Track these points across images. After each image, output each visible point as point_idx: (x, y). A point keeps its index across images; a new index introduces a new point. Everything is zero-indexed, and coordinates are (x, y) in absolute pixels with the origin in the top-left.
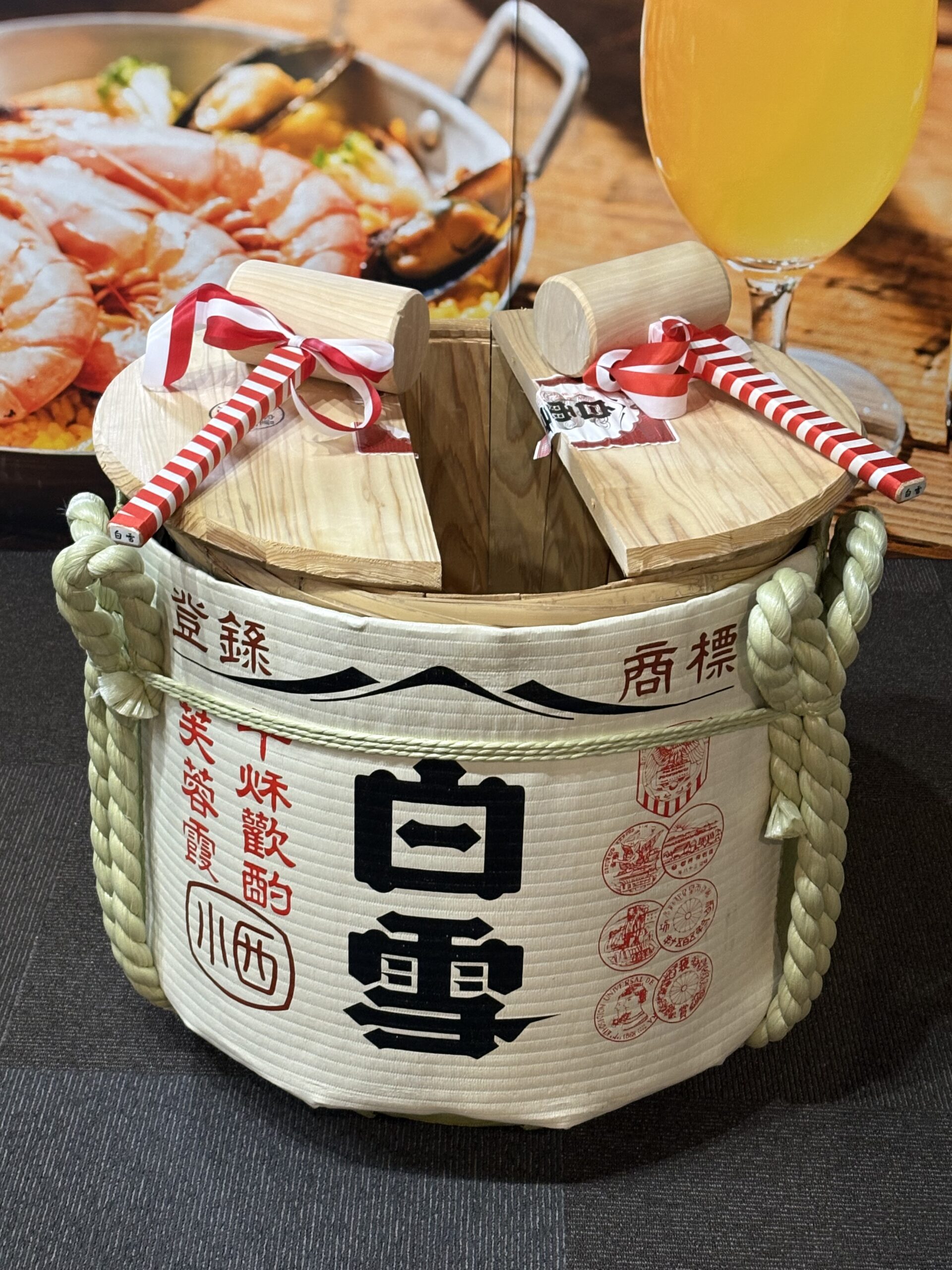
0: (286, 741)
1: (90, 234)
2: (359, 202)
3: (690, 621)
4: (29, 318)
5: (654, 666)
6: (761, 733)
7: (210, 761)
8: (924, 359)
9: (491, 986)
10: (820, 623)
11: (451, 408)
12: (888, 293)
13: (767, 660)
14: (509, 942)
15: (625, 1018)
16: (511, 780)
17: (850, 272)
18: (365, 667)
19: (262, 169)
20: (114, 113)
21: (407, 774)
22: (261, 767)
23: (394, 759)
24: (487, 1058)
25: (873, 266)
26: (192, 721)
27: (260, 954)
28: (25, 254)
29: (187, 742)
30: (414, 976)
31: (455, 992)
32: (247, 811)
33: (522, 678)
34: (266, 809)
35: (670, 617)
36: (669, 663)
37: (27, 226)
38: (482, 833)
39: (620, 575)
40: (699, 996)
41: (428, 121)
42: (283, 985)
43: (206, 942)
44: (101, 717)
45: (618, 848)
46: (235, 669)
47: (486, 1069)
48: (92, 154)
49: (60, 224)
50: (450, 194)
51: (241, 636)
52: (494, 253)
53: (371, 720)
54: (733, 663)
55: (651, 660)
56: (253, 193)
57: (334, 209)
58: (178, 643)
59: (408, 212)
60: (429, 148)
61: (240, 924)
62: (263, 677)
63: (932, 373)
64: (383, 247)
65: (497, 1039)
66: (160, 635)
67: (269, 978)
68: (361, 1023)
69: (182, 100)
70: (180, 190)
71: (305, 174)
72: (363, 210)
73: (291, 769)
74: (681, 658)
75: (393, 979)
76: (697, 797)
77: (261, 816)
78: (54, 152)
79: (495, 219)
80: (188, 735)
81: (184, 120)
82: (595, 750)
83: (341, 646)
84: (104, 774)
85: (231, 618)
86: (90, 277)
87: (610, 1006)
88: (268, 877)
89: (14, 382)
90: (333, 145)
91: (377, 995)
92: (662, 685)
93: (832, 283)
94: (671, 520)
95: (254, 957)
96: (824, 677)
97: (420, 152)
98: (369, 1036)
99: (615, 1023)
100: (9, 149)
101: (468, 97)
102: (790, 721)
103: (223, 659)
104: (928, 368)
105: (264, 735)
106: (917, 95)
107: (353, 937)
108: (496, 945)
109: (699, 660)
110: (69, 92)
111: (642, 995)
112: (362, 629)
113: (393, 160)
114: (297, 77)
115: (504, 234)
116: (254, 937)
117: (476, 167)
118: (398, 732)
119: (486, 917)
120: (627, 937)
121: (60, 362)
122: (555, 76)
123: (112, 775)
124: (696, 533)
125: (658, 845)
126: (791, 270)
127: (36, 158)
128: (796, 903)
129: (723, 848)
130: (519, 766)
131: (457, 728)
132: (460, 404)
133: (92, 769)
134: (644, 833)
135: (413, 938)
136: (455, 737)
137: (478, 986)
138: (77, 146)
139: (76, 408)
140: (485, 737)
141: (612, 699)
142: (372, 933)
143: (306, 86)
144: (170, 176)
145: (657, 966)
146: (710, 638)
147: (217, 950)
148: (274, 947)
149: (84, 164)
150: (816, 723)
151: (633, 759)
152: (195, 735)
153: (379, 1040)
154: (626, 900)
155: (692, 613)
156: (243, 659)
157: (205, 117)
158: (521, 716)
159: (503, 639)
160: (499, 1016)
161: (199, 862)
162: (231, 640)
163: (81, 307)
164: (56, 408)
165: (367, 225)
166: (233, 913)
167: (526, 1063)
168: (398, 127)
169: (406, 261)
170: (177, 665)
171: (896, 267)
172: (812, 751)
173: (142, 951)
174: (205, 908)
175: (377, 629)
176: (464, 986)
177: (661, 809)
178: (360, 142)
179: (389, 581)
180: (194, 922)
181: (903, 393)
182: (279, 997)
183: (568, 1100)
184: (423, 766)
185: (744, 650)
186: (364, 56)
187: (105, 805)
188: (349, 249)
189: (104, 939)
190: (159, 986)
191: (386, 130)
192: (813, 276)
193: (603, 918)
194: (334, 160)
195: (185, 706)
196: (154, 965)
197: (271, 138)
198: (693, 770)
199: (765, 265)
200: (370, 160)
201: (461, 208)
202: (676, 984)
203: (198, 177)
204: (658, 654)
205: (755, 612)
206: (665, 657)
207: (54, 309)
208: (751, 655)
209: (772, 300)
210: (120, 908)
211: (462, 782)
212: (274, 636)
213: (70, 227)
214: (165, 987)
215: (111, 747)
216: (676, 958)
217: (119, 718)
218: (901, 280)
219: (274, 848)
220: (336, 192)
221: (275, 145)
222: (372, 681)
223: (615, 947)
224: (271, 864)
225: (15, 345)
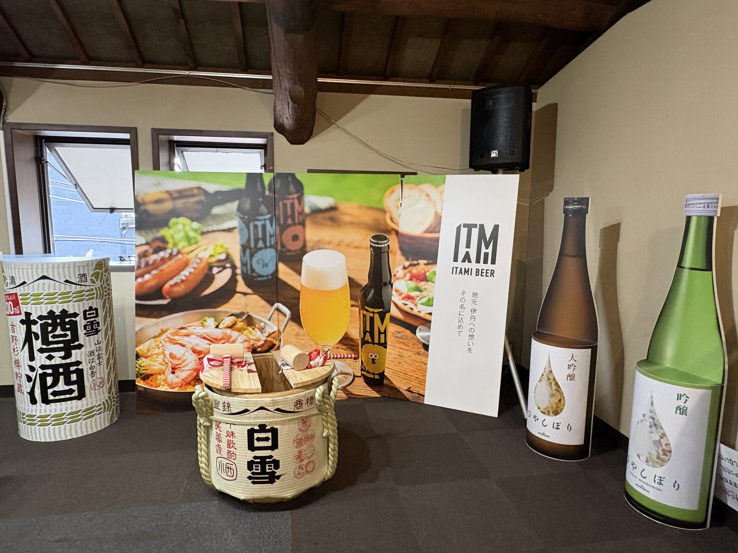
0: (234, 424)
1: (198, 349)
2: (250, 339)
3: (305, 396)
4: (186, 365)
5: (299, 404)
6: (320, 417)
7: (221, 431)
8: (355, 361)
9: (274, 469)
10: (328, 395)
11: (266, 369)
12: (348, 349)
13: (319, 401)
14: (277, 459)
15: (299, 474)
16: (275, 427)
17: (340, 346)
18: (248, 408)
19: (232, 335)
20: (204, 327)
21: (257, 428)
22: (230, 430)
23: (254, 425)
24: (274, 484)
25: (345, 345)
26: (217, 424)
27: (231, 469)
28: (186, 354)
29: (216, 429)
30: (259, 468)
31: (267, 471)
32: (228, 440)
33: (276, 407)
34: (231, 439)
35: (302, 394)
36: (302, 403)
37: (186, 348)
38: (271, 438)
39: (292, 388)
40: (313, 469)
41: (262, 324)
42: (235, 474)
43: (220, 469)
44: (200, 427)
45: (296, 439)
46: (225, 412)
47: (274, 486)
48: (199, 334)
49: (193, 347)
50: (267, 337)
51: (226, 406)
52: (276, 347)
53: (250, 418)
54: (314, 403)
55: (299, 403)
56: (230, 339)
57: (245, 341)
58: (215, 409)
59: (258, 340)
60: (263, 329)
61: (227, 463)
62: (230, 413)
63: (357, 363)
64: (255, 347)
65: (276, 480)
66: (212, 409)
67: (232, 473)
68: (250, 480)
69: (217, 324)
70: (216, 339)
71: (240, 335)
72: (251, 341)
73: (236, 430)
74: (304, 402)
75: (256, 470)
76: (310, 429)
77: (230, 440)
78: (192, 334)
79: (276, 341)
80: (216, 427)
81: (217, 327)
82: (290, 420)
83: (244, 405)
84: (201, 439)
85: (224, 402)
86: (199, 357)
87: (296, 471)
88: (232, 453)
89: (183, 378)
90: (245, 330)
91: (253, 473)
92: (301, 407)
93: (337, 348)
94: (301, 379)
95: (229, 469)
96: (330, 405)
97: (261, 330)
98: (252, 482)
99: (298, 474)
100: (184, 334)
101: (269, 320)
102: (325, 414)
103: (223, 411)
104: (356, 362)
105: (231, 424)
106: (349, 315)
107: (248, 462)
108: (274, 460)
109: (307, 402)
110: (195, 323)
111: (302, 469)
112: (247, 401)
113: (256, 331)
114: (238, 318)
115: (277, 343)
116: (230, 465)
117: (271, 332)
118: (255, 420)
119: (272, 454)
120: (299, 456)
121: (192, 373)
122: (285, 315)
123: (202, 438)
124: (305, 380)
125: (303, 438)
126: (330, 346)
127: (189, 336)
128: (330, 449)
129: (315, 439)
130: (277, 424)
131: (265, 418)
132: (267, 369)
133: (198, 438)
134: (300, 437)
135: (259, 460)
136: (265, 420)
137: (271, 469)
138: (197, 333)
139: (195, 382)
140: (270, 419)
141: (292, 410)
142: (252, 461)
143: (240, 319)
144: (214, 337)
145: (305, 462)
146: (309, 398)
147: (223, 470)
148: (233, 467)
149: (198, 336)
150: (330, 414)
151: (297, 422)
152: (218, 427)
153: (254, 483)
154: (298, 449)
155: (305, 394)
156: (227, 410)
157: (221, 326)
158: (276, 414)
159: (273, 400)
160: (276, 475)
161: (219, 453)
162: (224, 407)
163: (197, 362)
164: (191, 383)
165: (252, 343)
166: (225, 461)
167: (281, 484)
168: (257, 326)
169: (259, 349)
170: (214, 414)
171: (348, 345)
172: (330, 420)
173: (207, 474)
174: (220, 462)
175: (250, 401)
176: (269, 469)
177: (303, 431)
178: (250, 329)
179: (252, 392)
180: (218, 466)
181: (352, 367)
182: (234, 477)
183: (290, 491)
184: (260, 426)
185: (315, 400)
186: (250, 314)
187: (201, 445)
188: (249, 348)
189: (200, 474)
190: (211, 482)
191: (255, 326)
192: (334, 347)
193: (294, 453)
194: (245, 332)
195: (216, 421)
196: (210, 478)
197: (233, 329)
198: (308, 424)
199: (325, 346)
200: (252, 332)
201: (269, 339)
202: (308, 466)
203: (220, 337)
204: (300, 402)
205: (316, 393)
206: (301, 402)
207: (191, 363)
208: (316, 401)
209: (327, 352)
210: (204, 466)
211: (267, 428)
212: (232, 405)
213: (195, 348)
214: (212, 482)
215: (202, 433)
216: (308, 461)
217: (204, 426)
218: (349, 347)
219: (233, 446)
220: (246, 338)
221: (234, 330)
222: (250, 411)
223: (296, 459)
224: (232, 450)
225: (183, 371)
